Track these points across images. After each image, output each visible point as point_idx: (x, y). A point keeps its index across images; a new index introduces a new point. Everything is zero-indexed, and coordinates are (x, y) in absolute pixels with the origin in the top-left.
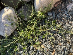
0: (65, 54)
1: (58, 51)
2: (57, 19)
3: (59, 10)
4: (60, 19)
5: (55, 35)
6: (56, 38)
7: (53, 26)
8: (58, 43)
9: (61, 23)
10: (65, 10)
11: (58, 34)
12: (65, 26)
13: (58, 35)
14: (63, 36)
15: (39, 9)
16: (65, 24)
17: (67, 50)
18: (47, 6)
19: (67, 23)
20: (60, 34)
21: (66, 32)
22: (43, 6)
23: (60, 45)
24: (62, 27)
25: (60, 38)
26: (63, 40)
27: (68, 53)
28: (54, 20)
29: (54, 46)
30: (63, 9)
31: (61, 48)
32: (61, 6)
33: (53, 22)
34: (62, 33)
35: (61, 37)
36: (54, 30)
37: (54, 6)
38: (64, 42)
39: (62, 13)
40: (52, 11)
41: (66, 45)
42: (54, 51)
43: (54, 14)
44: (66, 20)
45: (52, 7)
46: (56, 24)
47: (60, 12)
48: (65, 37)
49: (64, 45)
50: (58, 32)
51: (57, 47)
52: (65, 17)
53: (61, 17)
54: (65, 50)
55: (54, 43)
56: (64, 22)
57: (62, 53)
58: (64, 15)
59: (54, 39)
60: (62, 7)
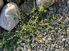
0: (66, 46)
1: (59, 43)
2: (58, 13)
3: (59, 5)
4: (61, 13)
5: (56, 28)
6: (57, 31)
7: (54, 20)
8: (59, 35)
9: (62, 17)
10: (65, 5)
11: (58, 27)
12: (66, 20)
13: (59, 29)
14: (63, 29)
15: (41, 4)
16: (66, 18)
17: (67, 43)
18: (48, 2)
19: (67, 18)
20: (61, 28)
21: (67, 26)
22: (45, 1)
23: (61, 37)
24: (63, 21)
25: (60, 31)
26: (63, 33)
27: (68, 45)
28: (55, 14)
29: (55, 39)
30: (63, 5)
31: (61, 40)
32: (62, 1)
33: (54, 17)
34: (63, 26)
35: (62, 30)
36: (55, 24)
37: (55, 1)
38: (65, 35)
39: (62, 8)
40: (52, 6)
41: (66, 38)
42: (55, 43)
43: (55, 9)
44: (67, 15)
45: (53, 2)
46: (57, 18)
47: (60, 7)
48: (66, 30)
49: (64, 38)
50: (59, 26)
51: (58, 40)
52: (65, 12)
53: (62, 12)
54: (65, 42)
55: (54, 36)
56: (64, 16)
57: (62, 45)
58: (65, 10)
59: (55, 32)
60: (62, 3)
